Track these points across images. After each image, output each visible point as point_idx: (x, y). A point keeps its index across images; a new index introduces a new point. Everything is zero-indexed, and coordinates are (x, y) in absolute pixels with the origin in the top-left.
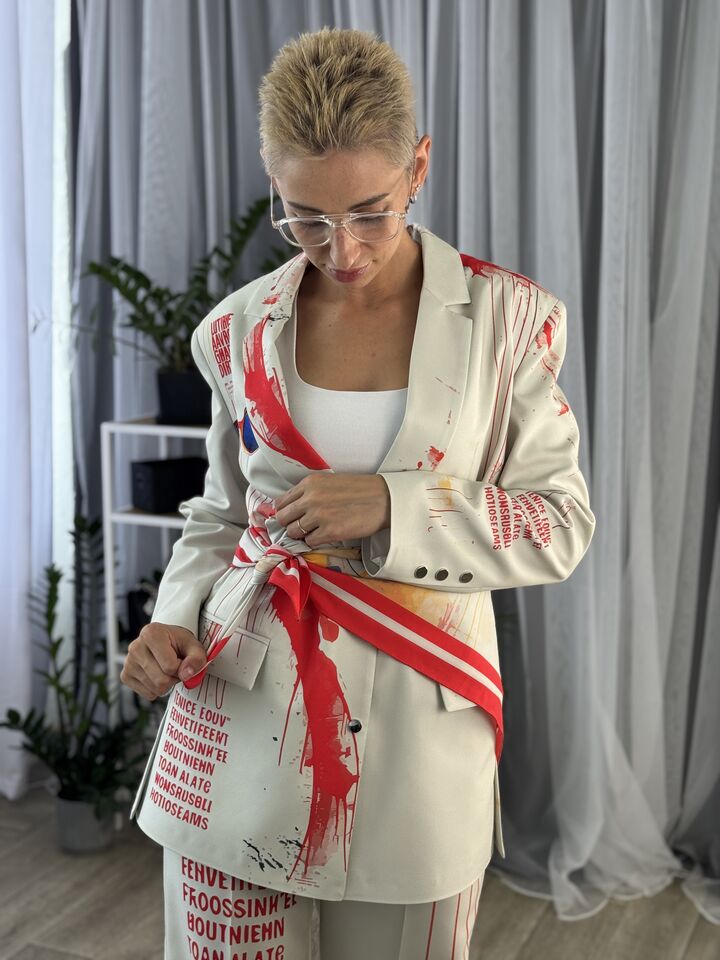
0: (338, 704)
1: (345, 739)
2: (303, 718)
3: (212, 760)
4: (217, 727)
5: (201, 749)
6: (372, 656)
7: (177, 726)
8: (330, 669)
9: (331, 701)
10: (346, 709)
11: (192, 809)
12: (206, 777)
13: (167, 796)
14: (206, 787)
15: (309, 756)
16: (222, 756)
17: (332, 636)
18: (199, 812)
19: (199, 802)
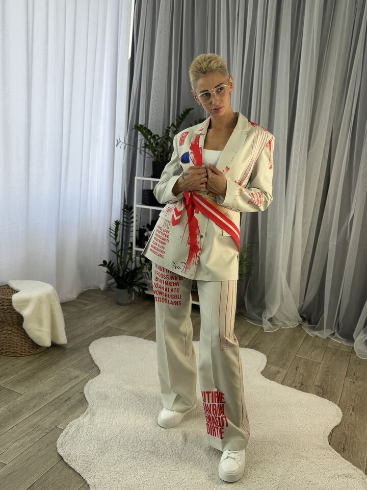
0: (198, 230)
1: (199, 239)
2: (188, 232)
3: (165, 242)
4: (167, 234)
5: (163, 239)
6: (207, 220)
7: (157, 233)
8: (196, 221)
9: (196, 229)
10: (199, 232)
11: (160, 253)
12: (164, 246)
13: (155, 250)
14: (164, 248)
15: (189, 242)
16: (168, 241)
17: (198, 213)
18: (162, 254)
19: (162, 252)
